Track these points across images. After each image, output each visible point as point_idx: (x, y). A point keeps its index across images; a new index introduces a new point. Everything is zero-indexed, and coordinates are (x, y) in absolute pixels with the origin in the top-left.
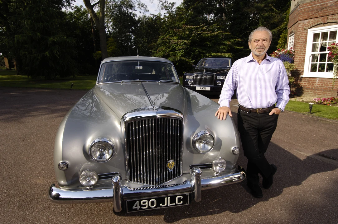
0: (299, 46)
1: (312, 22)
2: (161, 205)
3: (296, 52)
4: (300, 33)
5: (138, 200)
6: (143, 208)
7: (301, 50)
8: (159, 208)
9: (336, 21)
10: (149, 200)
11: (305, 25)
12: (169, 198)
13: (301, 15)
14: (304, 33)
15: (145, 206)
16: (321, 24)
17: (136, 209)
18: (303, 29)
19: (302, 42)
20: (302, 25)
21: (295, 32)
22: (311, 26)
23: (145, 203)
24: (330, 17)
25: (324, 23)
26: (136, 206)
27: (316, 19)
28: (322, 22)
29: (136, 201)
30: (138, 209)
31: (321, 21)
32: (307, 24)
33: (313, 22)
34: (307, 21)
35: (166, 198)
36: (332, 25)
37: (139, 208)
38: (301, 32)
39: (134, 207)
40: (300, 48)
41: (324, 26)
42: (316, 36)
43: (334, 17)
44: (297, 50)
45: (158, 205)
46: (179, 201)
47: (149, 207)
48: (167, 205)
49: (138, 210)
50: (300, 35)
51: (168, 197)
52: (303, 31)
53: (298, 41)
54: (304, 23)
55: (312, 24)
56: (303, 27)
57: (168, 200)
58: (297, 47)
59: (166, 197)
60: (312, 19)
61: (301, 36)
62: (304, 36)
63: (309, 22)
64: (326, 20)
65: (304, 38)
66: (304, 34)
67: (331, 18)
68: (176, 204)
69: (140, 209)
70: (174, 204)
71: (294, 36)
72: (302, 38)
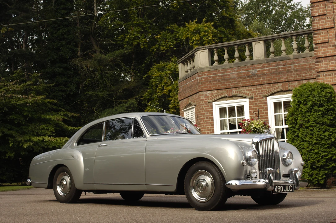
0: (205, 123)
1: (216, 93)
3: (202, 131)
4: (203, 106)
7: (208, 128)
9: (241, 94)
11: (209, 97)
13: (202, 85)
14: (208, 106)
16: (226, 97)
18: (207, 102)
19: (207, 118)
20: (204, 97)
21: (195, 105)
22: (216, 99)
24: (234, 90)
25: (229, 96)
27: (219, 91)
28: (226, 95)
31: (225, 93)
32: (210, 96)
33: (217, 95)
34: (210, 92)
36: (237, 99)
38: (205, 105)
40: (206, 126)
41: (229, 99)
42: (222, 111)
43: (238, 90)
44: (202, 128)
50: (203, 109)
52: (207, 104)
53: (203, 116)
54: (206, 95)
55: (216, 96)
56: (206, 99)
58: (203, 124)
60: (215, 91)
61: (205, 110)
62: (209, 111)
63: (212, 94)
64: (231, 93)
65: (210, 113)
66: (209, 108)
67: (236, 92)
71: (194, 109)
72: (207, 113)
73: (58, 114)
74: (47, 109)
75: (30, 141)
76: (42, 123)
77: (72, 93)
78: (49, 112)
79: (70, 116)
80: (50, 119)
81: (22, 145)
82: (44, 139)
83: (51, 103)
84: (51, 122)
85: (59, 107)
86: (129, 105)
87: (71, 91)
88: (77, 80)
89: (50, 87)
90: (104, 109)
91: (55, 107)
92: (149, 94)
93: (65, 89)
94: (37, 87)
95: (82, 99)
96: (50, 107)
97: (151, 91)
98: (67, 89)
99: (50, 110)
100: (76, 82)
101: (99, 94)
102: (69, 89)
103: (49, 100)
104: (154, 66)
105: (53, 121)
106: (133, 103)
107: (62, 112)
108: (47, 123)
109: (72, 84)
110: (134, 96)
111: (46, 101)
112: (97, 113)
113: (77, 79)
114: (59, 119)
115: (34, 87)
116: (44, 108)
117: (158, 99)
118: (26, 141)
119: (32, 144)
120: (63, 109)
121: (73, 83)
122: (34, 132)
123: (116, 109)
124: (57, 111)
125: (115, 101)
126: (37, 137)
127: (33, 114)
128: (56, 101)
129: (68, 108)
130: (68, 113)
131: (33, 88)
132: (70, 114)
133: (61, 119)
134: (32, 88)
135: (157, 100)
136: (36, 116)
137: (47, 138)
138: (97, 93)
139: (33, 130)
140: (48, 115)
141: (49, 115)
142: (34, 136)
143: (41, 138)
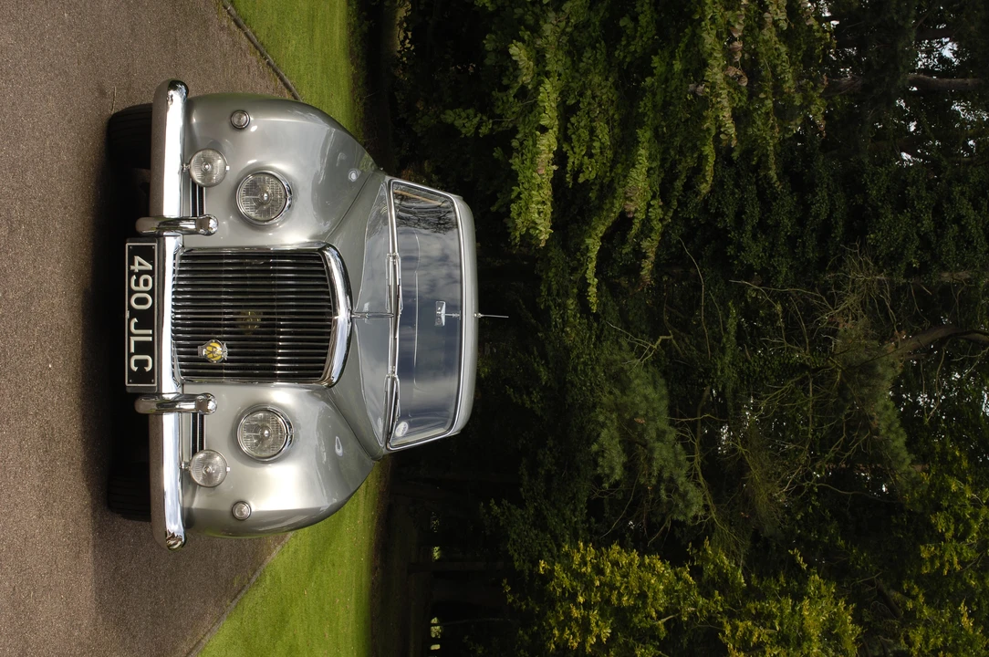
2: (135, 320)
5: (154, 268)
6: (134, 277)
8: (127, 315)
10: (151, 293)
12: (150, 339)
15: (137, 284)
17: (132, 262)
23: (146, 283)
26: (140, 264)
29: (153, 264)
30: (132, 267)
35: (151, 332)
37: (133, 270)
39: (138, 259)
45: (134, 313)
46: (138, 363)
47: (132, 292)
48: (131, 334)
49: (129, 268)
51: (153, 335)
57: (144, 335)
59: (153, 332)
68: (130, 355)
69: (132, 272)
70: (133, 350)
73: (653, 197)
74: (672, 153)
75: (542, 74)
76: (616, 131)
77: (730, 251)
78: (663, 160)
79: (645, 244)
80: (633, 166)
81: (523, 41)
82: (544, 129)
83: (698, 170)
84: (619, 165)
85: (678, 201)
86: (681, 489)
87: (740, 248)
88: (780, 272)
89: (762, 163)
90: (665, 374)
91: (679, 184)
92: (726, 574)
93: (749, 227)
94: (767, 114)
95: (708, 288)
96: (680, 167)
97: (740, 584)
98: (749, 235)
99: (667, 165)
100: (775, 268)
101: (727, 359)
102: (746, 239)
103: (711, 160)
104: (842, 604)
105: (625, 177)
106: (688, 505)
107: (660, 211)
108: (615, 153)
109: (764, 251)
110: (717, 502)
111: (709, 150)
112: (651, 349)
113: (785, 270)
114: (632, 201)
115: (766, 98)
116: (678, 141)
117: (705, 613)
118: (539, 58)
119: (526, 78)
120: (671, 214)
121: (771, 256)
122: (581, 94)
123: (664, 432)
124: (664, 192)
125: (696, 421)
126: (554, 105)
127: (654, 95)
128: (705, 188)
129: (675, 237)
130: (656, 236)
131: (762, 96)
132: (650, 246)
133: (631, 207)
134: (762, 90)
135: (701, 611)
136: (645, 105)
137: (547, 143)
138: (729, 352)
139: (589, 92)
140: (650, 154)
141: (651, 158)
142: (564, 94)
143: (549, 117)
